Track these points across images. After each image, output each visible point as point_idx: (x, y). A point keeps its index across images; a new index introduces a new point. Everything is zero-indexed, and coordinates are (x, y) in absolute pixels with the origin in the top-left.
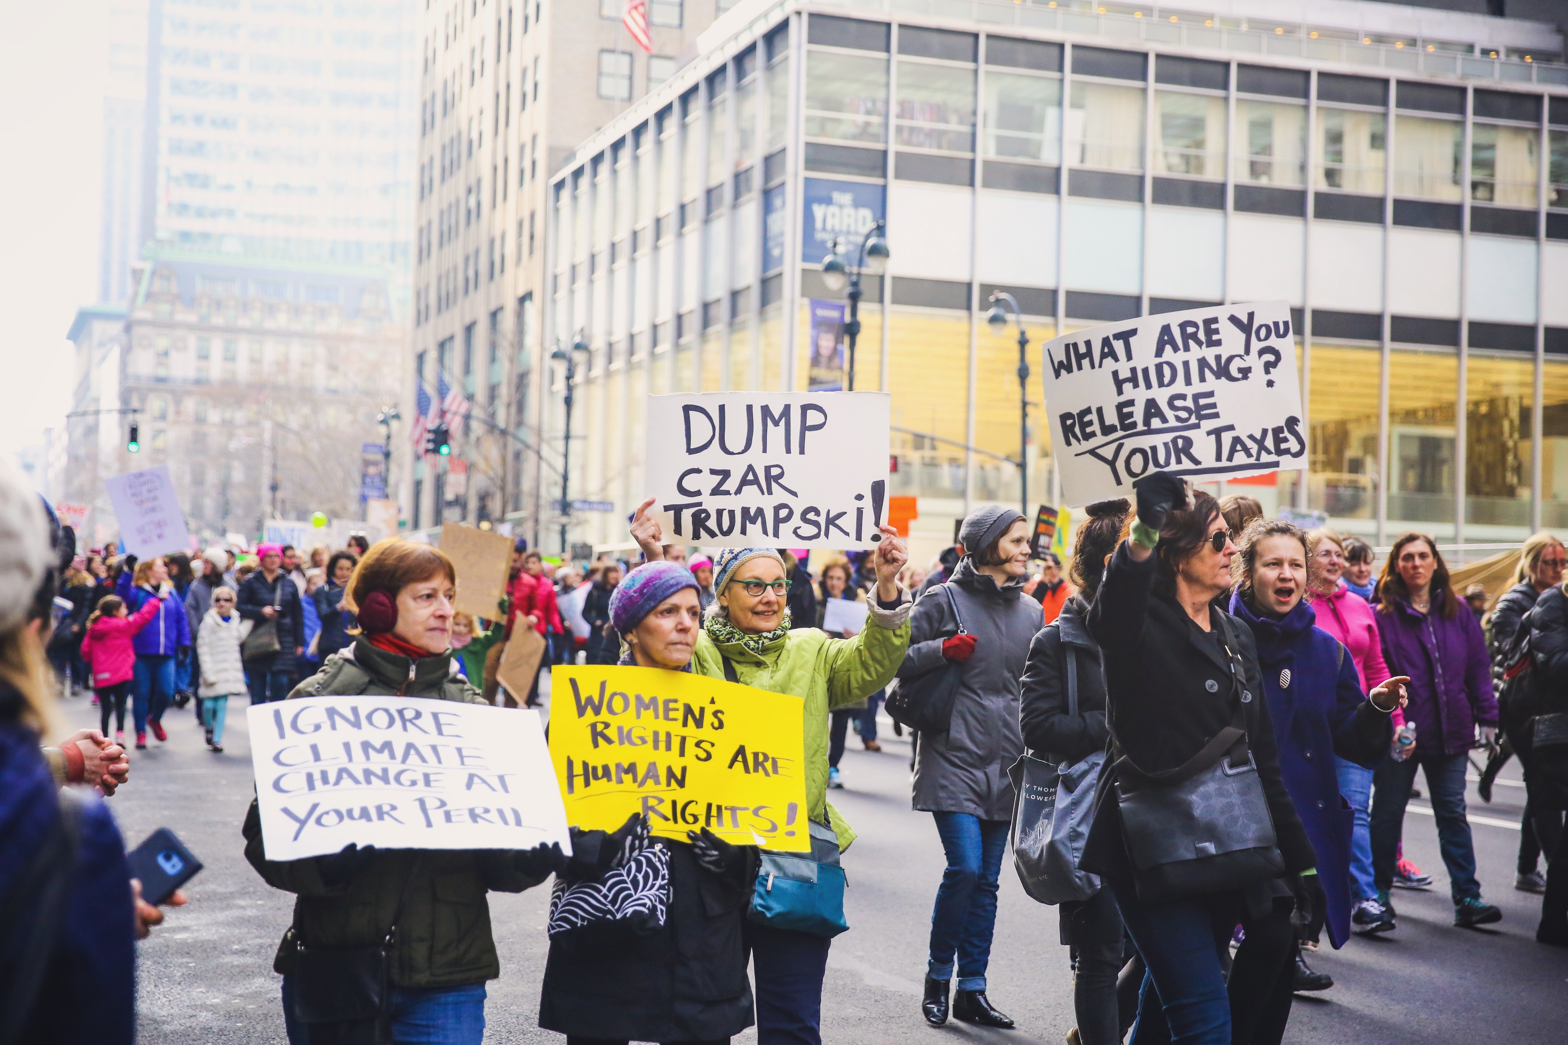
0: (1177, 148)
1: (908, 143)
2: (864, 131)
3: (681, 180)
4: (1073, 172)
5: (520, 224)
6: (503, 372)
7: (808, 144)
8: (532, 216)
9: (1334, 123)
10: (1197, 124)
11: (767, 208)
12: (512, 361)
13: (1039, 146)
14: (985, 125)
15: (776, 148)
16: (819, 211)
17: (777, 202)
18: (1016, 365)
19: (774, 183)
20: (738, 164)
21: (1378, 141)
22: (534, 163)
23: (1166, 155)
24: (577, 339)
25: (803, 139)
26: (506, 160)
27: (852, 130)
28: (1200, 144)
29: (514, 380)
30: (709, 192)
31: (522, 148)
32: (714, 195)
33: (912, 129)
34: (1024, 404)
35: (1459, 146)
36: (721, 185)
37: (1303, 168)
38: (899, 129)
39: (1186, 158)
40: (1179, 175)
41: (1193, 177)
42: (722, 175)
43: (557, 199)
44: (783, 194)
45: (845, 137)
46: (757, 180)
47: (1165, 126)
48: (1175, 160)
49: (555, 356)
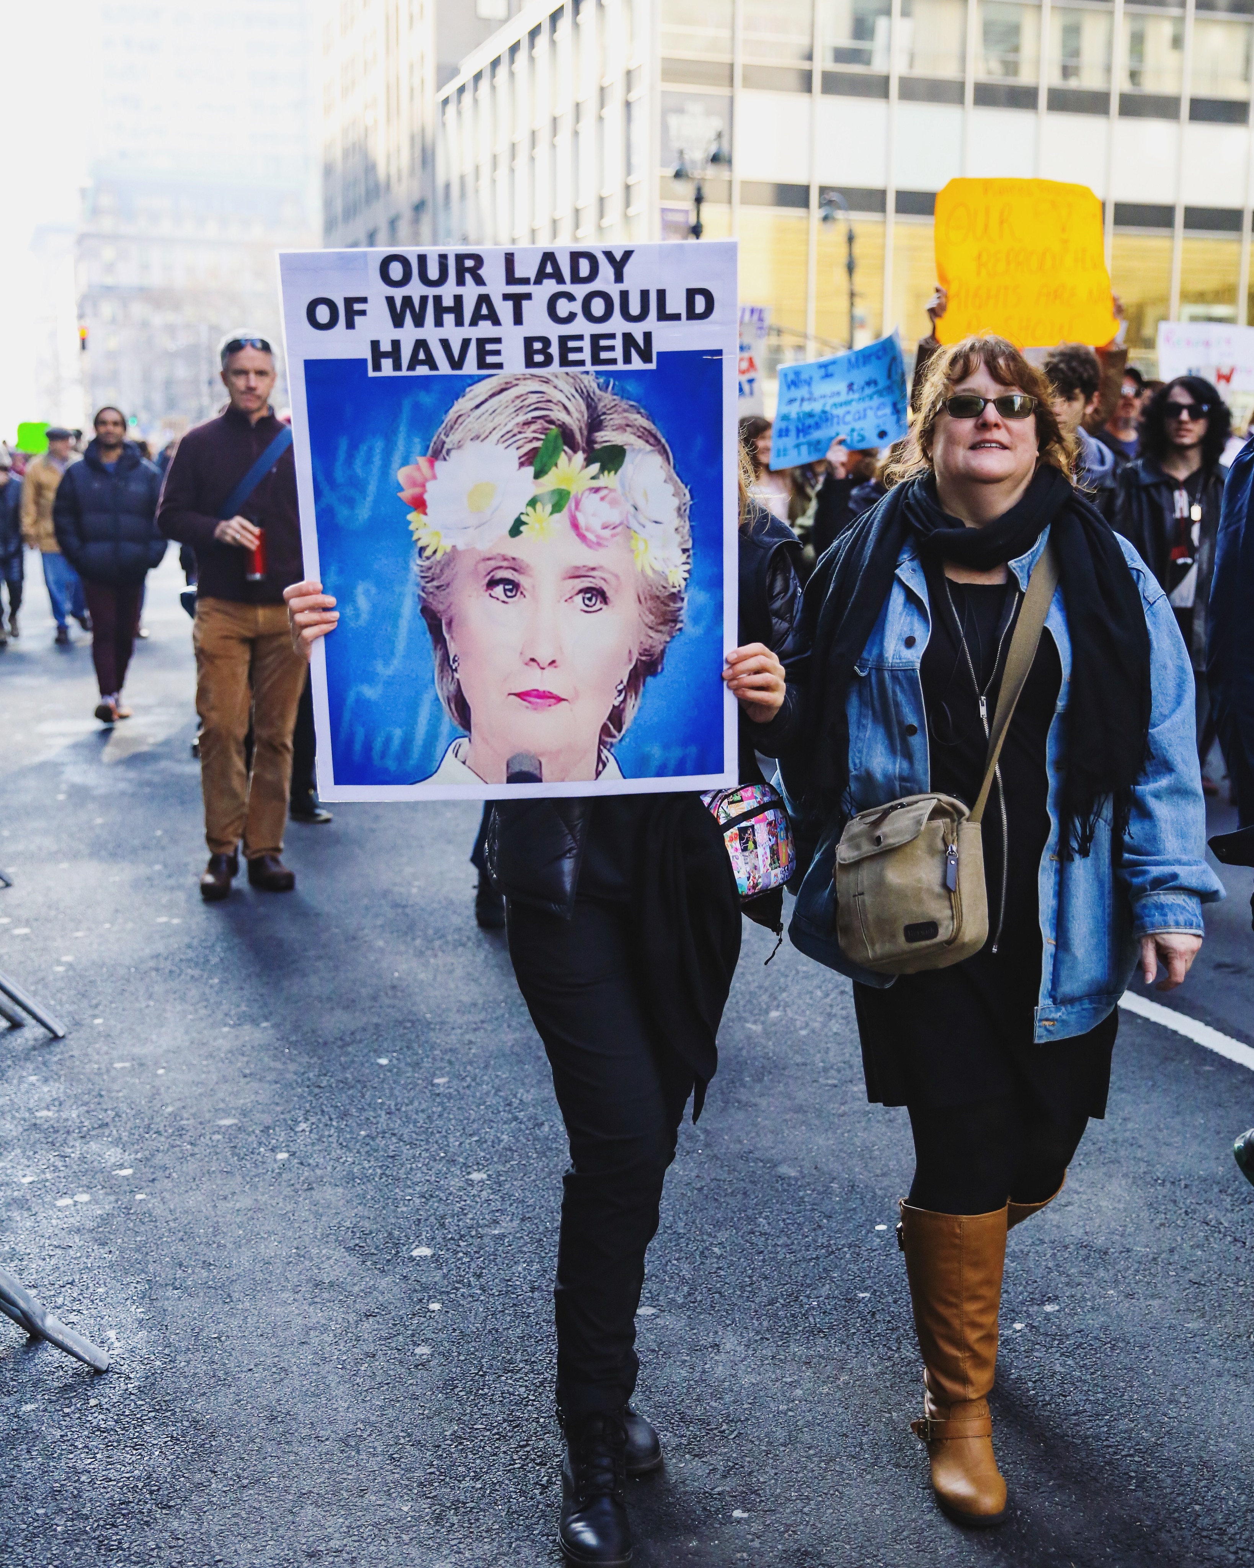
0: (997, 54)
1: (755, 55)
2: (710, 45)
4: (901, 80)
7: (664, 59)
9: (1137, 26)
10: (1014, 30)
11: (629, 120)
13: (871, 55)
15: (635, 65)
16: (674, 121)
17: (637, 113)
18: (843, 259)
19: (633, 96)
20: (601, 79)
21: (1177, 42)
22: (422, 81)
23: (986, 60)
25: (659, 54)
26: (398, 79)
28: (1016, 49)
30: (577, 106)
31: (411, 67)
33: (757, 42)
34: (852, 295)
35: (1249, 45)
36: (587, 99)
37: (1108, 68)
38: (745, 41)
39: (1004, 63)
40: (999, 80)
41: (1010, 80)
42: (588, 90)
43: (444, 113)
45: (697, 51)
46: (619, 93)
47: (985, 33)
48: (995, 66)
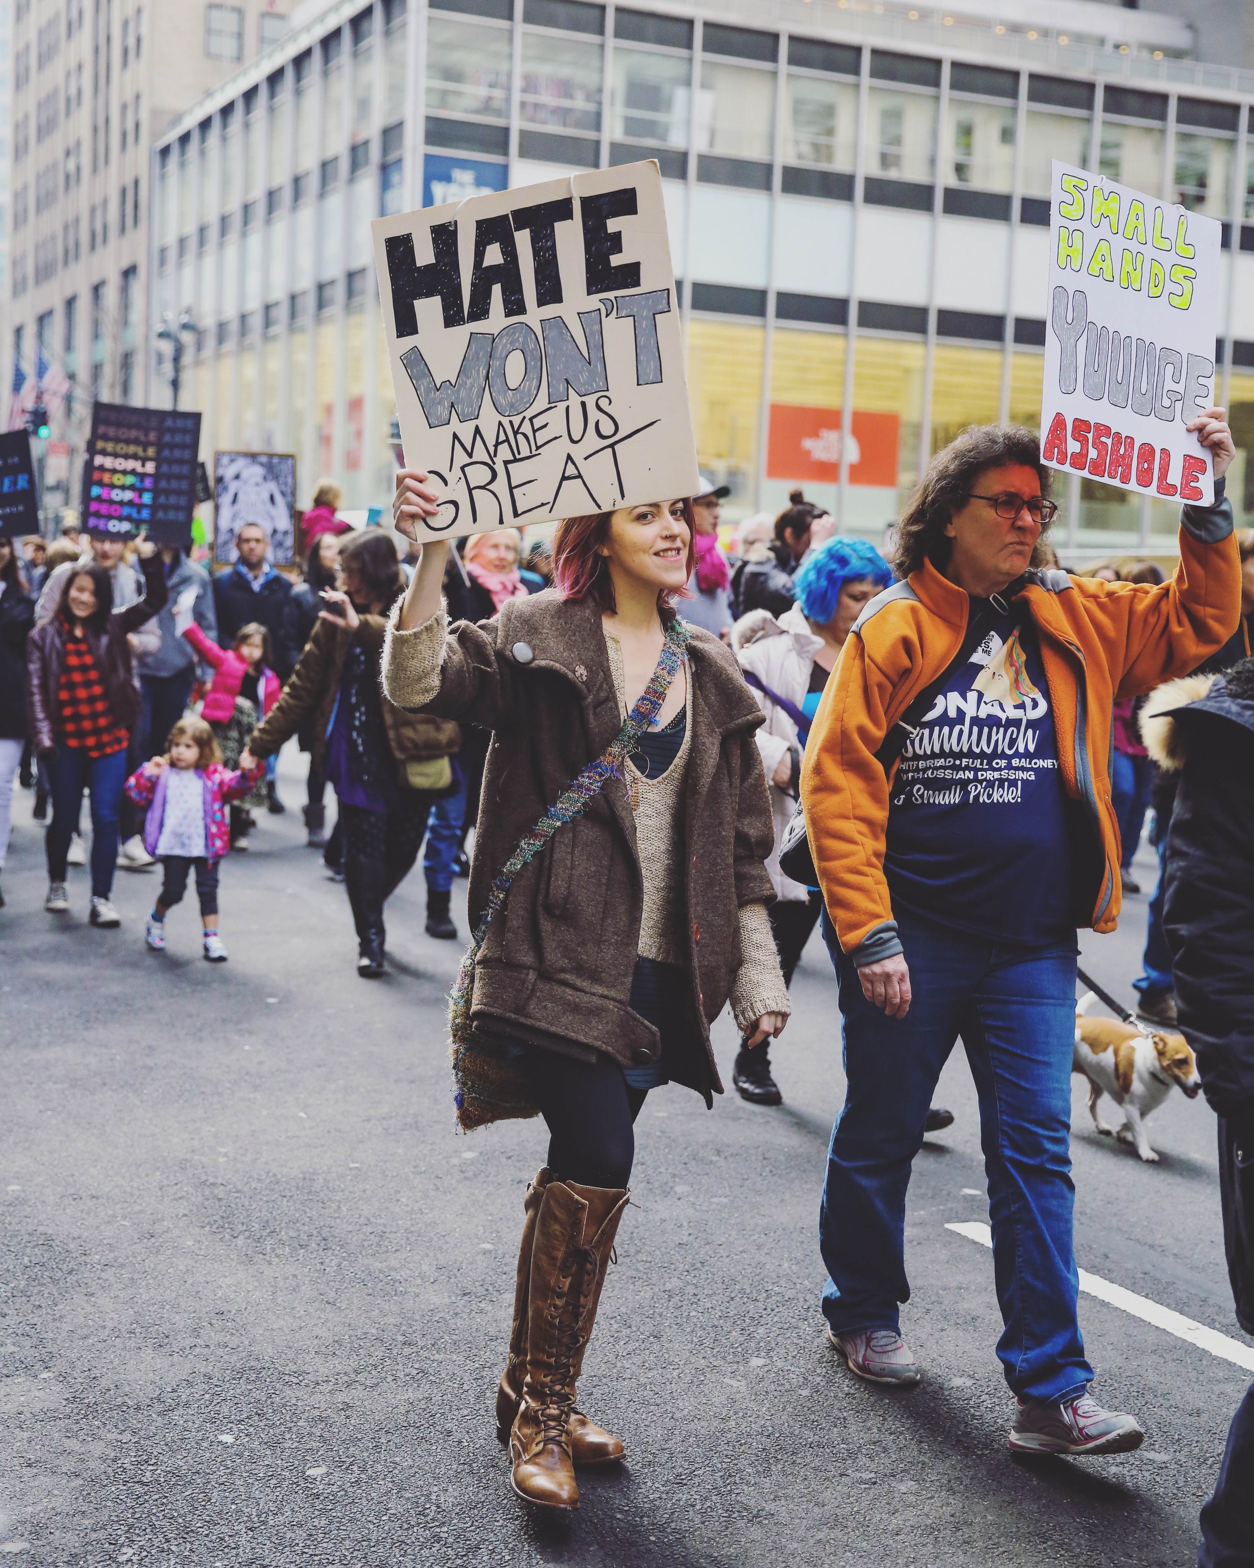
0: (807, 135)
1: (532, 119)
2: (487, 107)
3: (296, 151)
4: (702, 158)
5: (124, 192)
6: (107, 350)
7: (429, 119)
8: (136, 183)
9: (965, 115)
10: (829, 111)
11: (385, 185)
12: (116, 338)
13: (667, 128)
14: (612, 103)
15: (393, 120)
16: (438, 189)
17: (395, 178)
19: (392, 157)
20: (354, 135)
21: (1007, 135)
22: (137, 126)
23: (797, 142)
24: (185, 319)
25: (422, 112)
26: (107, 121)
27: (473, 104)
28: (830, 132)
29: (119, 359)
30: (324, 165)
31: (124, 108)
32: (329, 168)
33: (536, 106)
35: (1086, 144)
36: (336, 159)
37: (932, 161)
38: (523, 105)
39: (816, 147)
40: (809, 164)
41: (823, 166)
42: (339, 146)
43: (163, 165)
44: (400, 169)
45: (466, 111)
46: (375, 153)
47: (796, 112)
48: (806, 149)
49: (161, 335)
